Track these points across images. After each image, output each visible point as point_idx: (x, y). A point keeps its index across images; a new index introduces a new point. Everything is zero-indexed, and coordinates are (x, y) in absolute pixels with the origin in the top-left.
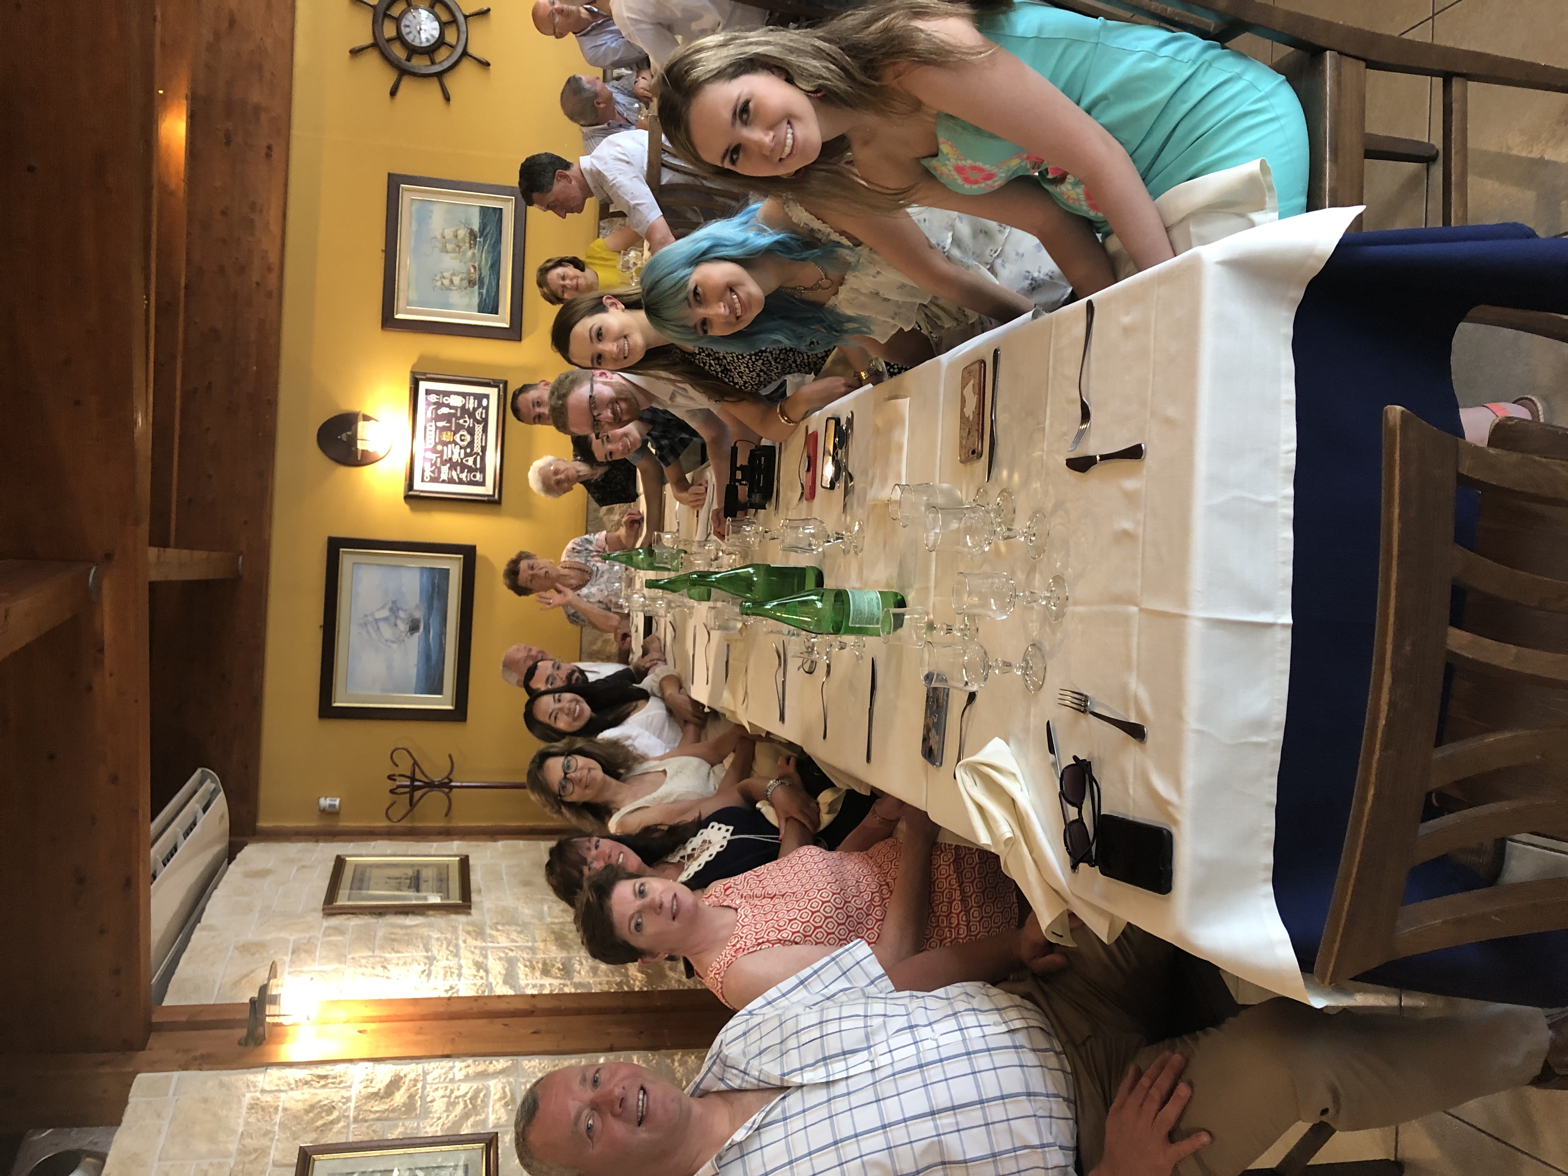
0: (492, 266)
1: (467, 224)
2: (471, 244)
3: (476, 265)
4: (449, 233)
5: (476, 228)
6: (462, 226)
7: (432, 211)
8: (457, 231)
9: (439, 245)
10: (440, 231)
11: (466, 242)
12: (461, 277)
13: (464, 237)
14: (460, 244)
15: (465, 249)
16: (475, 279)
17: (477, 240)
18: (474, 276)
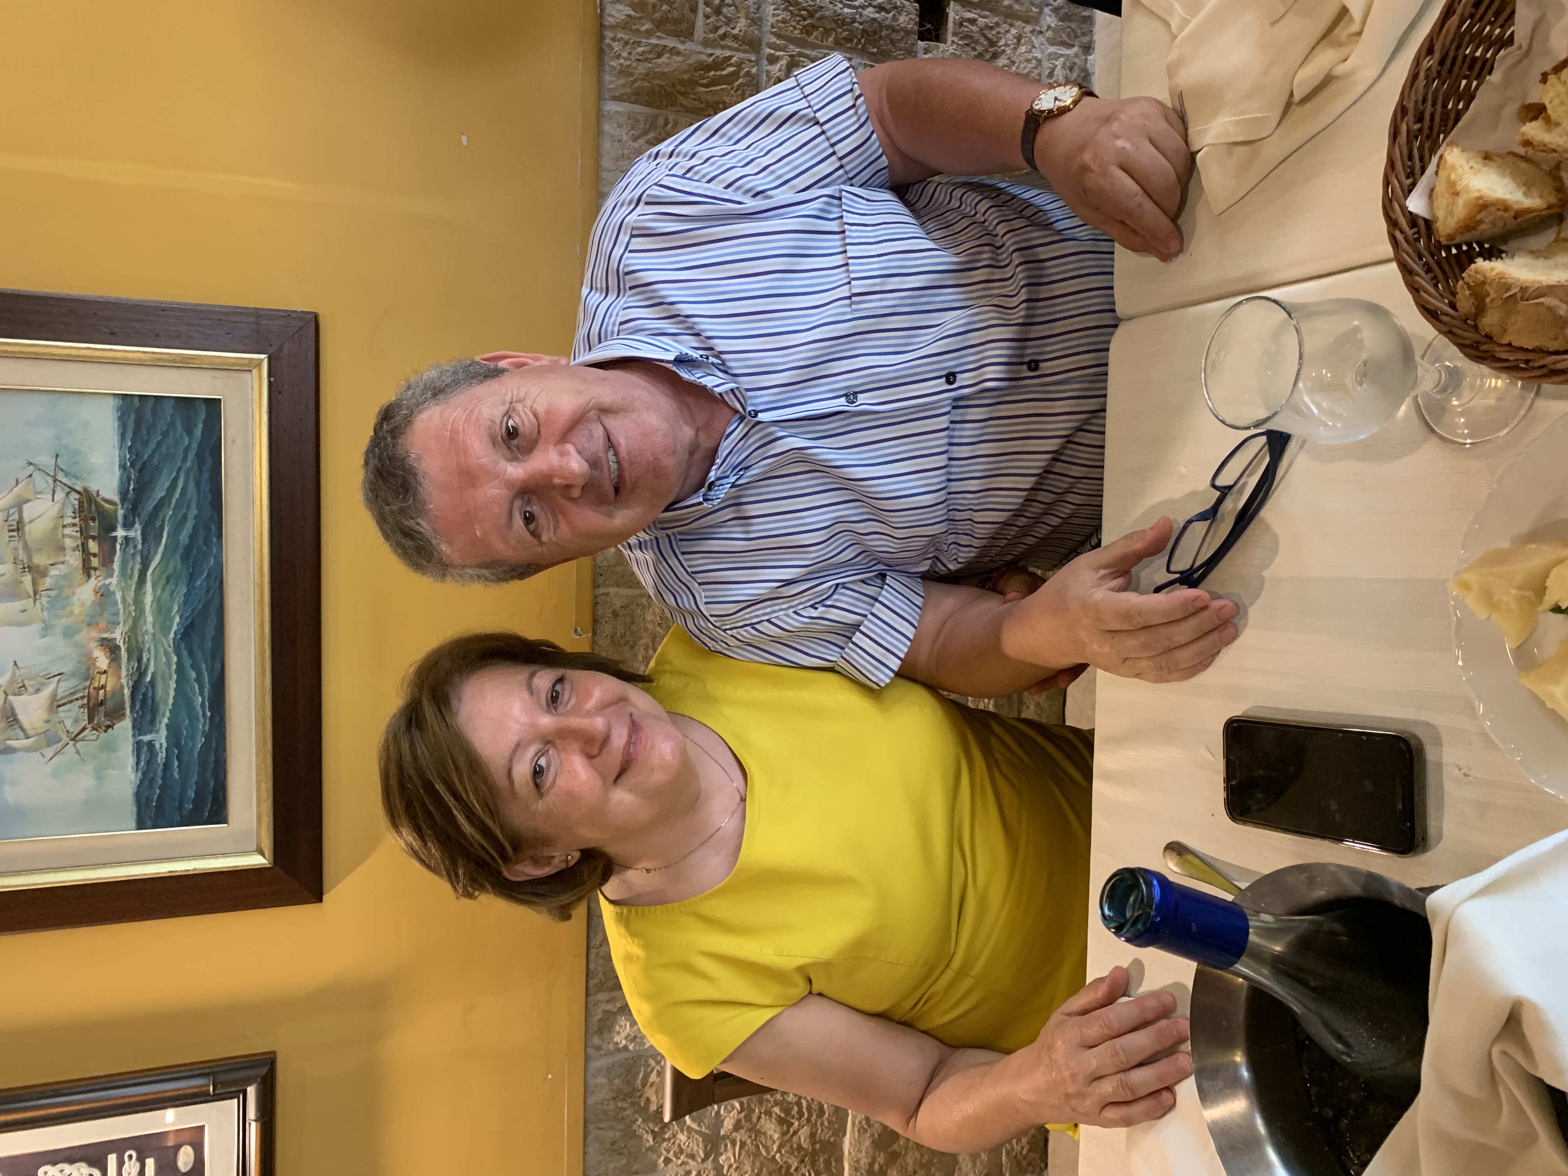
0: (187, 633)
2: (86, 555)
3: (118, 635)
8: (20, 504)
11: (62, 549)
12: (54, 695)
13: (55, 529)
14: (40, 560)
15: (64, 577)
16: (114, 692)
17: (116, 537)
18: (111, 683)
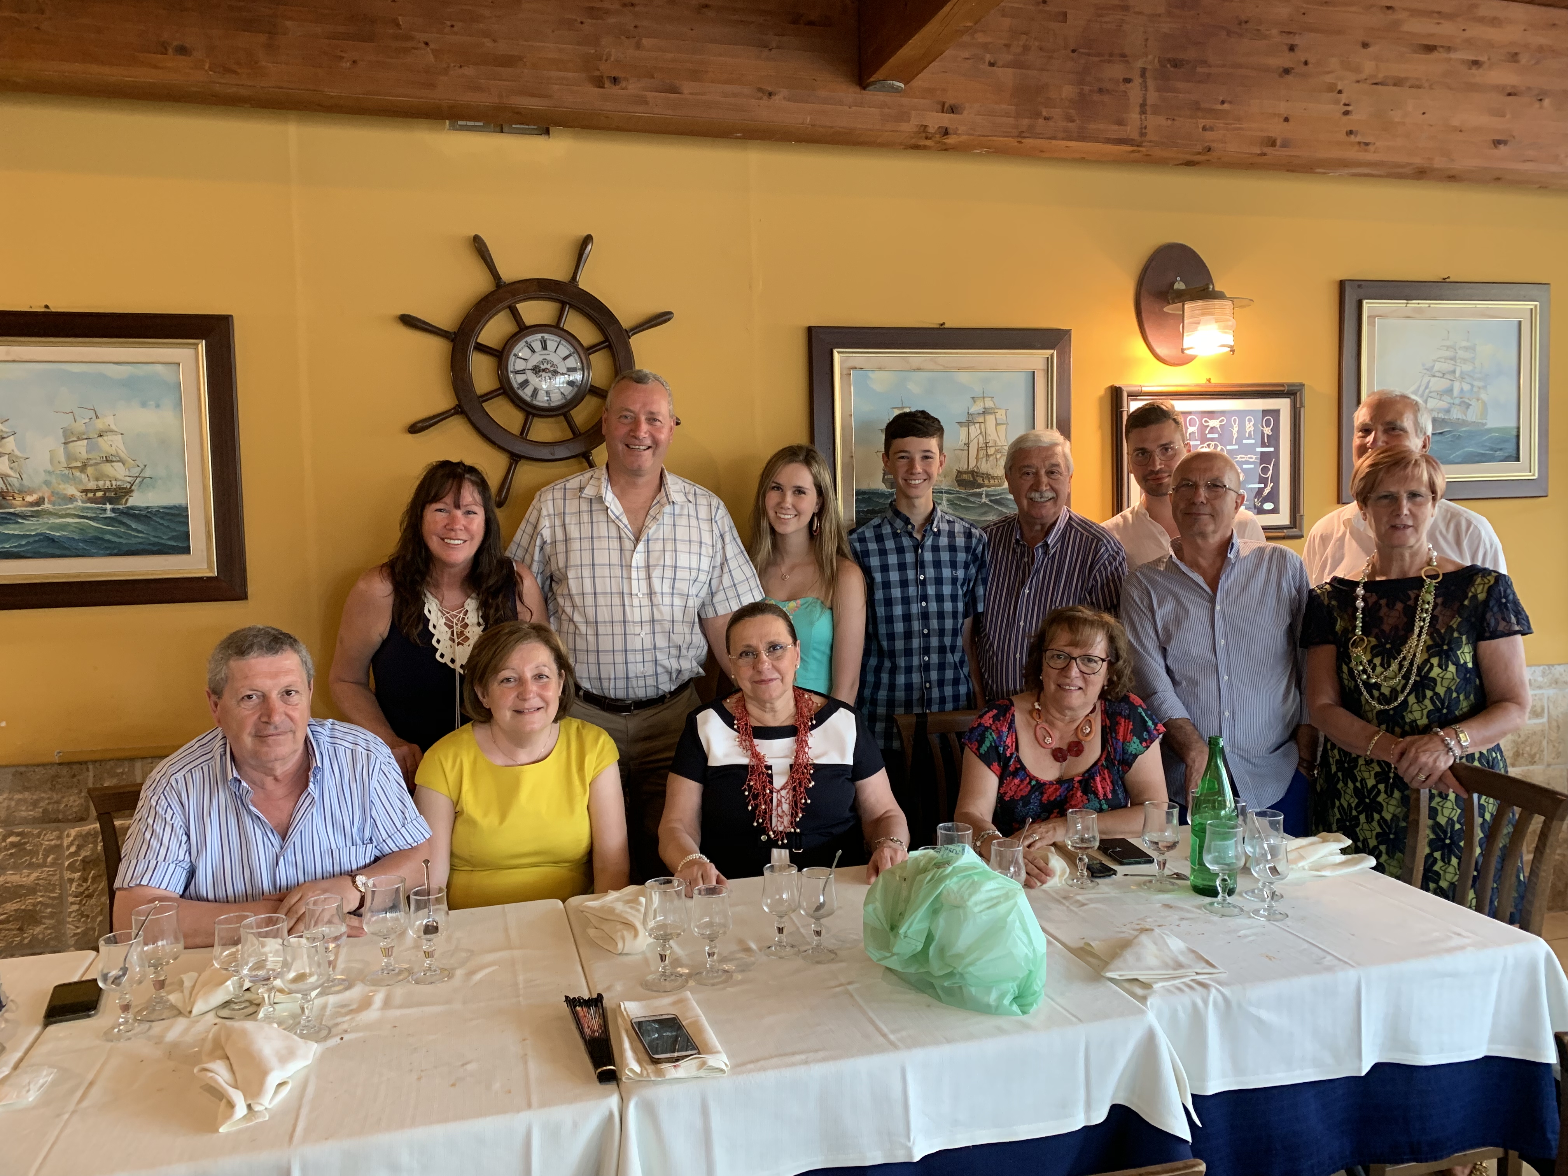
1: (142, 481)
2: (95, 491)
3: (47, 506)
4: (111, 444)
5: (136, 500)
6: (135, 471)
7: (158, 406)
8: (121, 461)
9: (79, 426)
10: (113, 427)
11: (97, 480)
12: (9, 476)
13: (108, 476)
14: (90, 470)
15: (81, 481)
16: (12, 504)
17: (105, 504)
18: (18, 502)
